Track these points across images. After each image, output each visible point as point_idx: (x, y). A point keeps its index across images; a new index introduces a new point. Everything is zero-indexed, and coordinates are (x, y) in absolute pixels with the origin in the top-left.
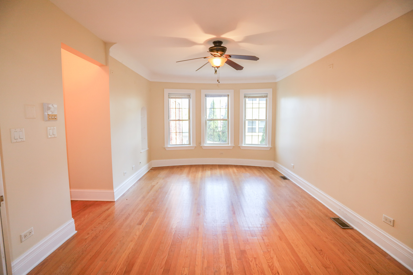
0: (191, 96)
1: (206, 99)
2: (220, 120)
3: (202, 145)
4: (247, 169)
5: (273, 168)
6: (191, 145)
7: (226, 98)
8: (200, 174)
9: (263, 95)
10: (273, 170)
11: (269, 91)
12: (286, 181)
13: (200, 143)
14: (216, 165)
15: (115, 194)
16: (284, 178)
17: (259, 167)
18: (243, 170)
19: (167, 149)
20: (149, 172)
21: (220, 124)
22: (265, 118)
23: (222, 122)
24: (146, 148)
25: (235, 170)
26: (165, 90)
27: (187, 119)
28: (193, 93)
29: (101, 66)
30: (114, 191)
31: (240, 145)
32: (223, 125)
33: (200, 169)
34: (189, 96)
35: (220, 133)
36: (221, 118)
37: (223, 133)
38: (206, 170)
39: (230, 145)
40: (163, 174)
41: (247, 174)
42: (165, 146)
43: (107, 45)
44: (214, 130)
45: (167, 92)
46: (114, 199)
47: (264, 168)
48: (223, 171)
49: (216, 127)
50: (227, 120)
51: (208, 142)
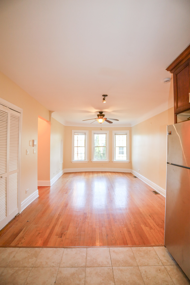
0: (86, 134)
1: (94, 135)
2: (102, 147)
3: (92, 160)
4: (116, 173)
5: (131, 173)
6: (86, 160)
7: (105, 135)
8: (91, 175)
9: (125, 134)
10: (130, 174)
11: (128, 132)
12: (136, 178)
13: (91, 159)
14: (100, 172)
15: (51, 183)
16: (135, 177)
17: (123, 172)
18: (114, 174)
19: (73, 163)
20: (63, 175)
21: (101, 150)
22: (126, 146)
23: (103, 148)
24: (62, 162)
25: (110, 174)
26: (72, 130)
27: (84, 146)
28: (87, 132)
29: (47, 121)
30: (51, 181)
31: (113, 161)
32: (103, 150)
33: (91, 173)
34: (85, 134)
35: (102, 155)
36: (103, 146)
37: (103, 154)
38: (94, 174)
39: (107, 160)
40: (71, 175)
41: (117, 175)
42: (72, 161)
43: (50, 112)
44: (98, 153)
45: (73, 131)
46: (50, 185)
47: (126, 173)
48: (103, 174)
49: (99, 151)
50: (106, 147)
51: (95, 159)
